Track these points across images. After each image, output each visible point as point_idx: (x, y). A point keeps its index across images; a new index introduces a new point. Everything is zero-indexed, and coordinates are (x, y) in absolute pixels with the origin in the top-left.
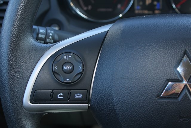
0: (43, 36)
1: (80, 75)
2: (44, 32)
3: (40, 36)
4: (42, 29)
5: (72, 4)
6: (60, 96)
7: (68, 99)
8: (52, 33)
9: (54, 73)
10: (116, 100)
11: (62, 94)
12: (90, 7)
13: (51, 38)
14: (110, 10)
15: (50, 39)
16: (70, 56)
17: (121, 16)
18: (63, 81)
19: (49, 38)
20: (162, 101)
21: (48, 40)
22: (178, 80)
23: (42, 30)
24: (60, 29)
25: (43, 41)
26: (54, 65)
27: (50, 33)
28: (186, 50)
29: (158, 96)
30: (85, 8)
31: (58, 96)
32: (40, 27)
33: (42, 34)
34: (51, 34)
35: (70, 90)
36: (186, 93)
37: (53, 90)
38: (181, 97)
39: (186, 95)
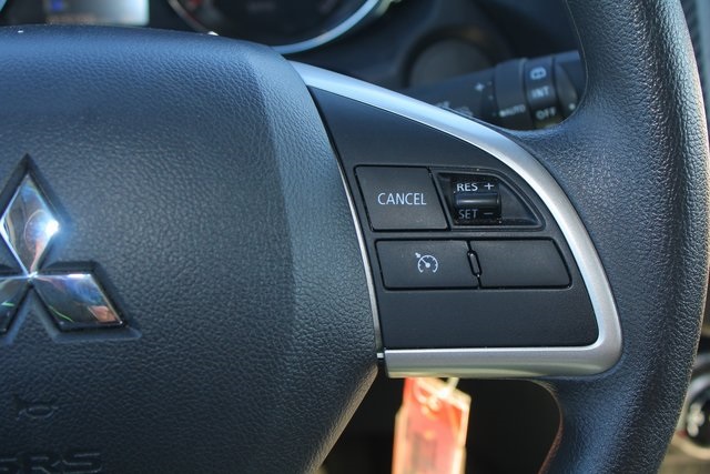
22: (4, 267)
36: (33, 315)
38: (16, 328)
39: (32, 320)
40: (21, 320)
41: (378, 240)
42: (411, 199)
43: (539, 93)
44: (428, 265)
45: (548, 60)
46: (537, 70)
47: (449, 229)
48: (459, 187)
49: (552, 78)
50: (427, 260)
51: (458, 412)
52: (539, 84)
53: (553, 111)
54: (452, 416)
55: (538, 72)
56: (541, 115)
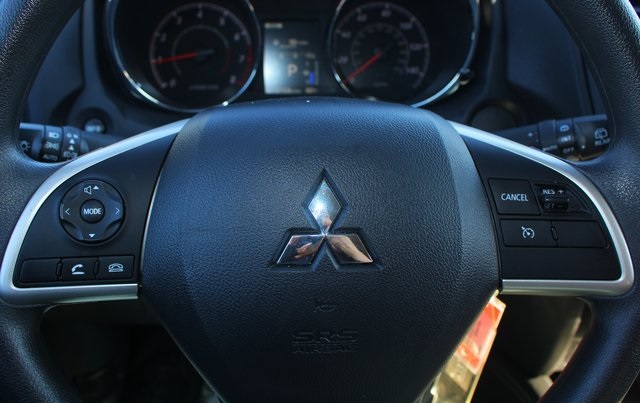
0: (55, 146)
1: (117, 226)
2: (58, 136)
3: (49, 145)
4: (52, 131)
5: (126, 75)
6: (78, 270)
7: (95, 275)
8: (75, 140)
9: (63, 222)
10: (189, 273)
11: (80, 266)
12: (173, 83)
13: (71, 148)
14: (215, 87)
15: (71, 152)
16: (96, 188)
17: (226, 104)
18: (82, 238)
19: (68, 150)
20: (281, 272)
21: (65, 154)
22: (311, 229)
23: (53, 133)
24: (104, 132)
25: (54, 155)
26: (63, 206)
27: (70, 139)
28: (324, 170)
29: (273, 263)
30: (164, 85)
31: (73, 269)
32: (48, 128)
33: (53, 141)
34: (72, 142)
35: (98, 257)
36: (326, 255)
37: (61, 258)
38: (317, 263)
39: (326, 258)
40: (320, 258)
41: (502, 219)
42: (519, 197)
43: (565, 139)
44: (529, 234)
45: (569, 121)
46: (564, 127)
47: (540, 215)
48: (545, 191)
49: (572, 131)
50: (529, 231)
51: (497, 311)
52: (565, 134)
53: (572, 149)
54: (493, 313)
55: (564, 128)
56: (565, 151)
